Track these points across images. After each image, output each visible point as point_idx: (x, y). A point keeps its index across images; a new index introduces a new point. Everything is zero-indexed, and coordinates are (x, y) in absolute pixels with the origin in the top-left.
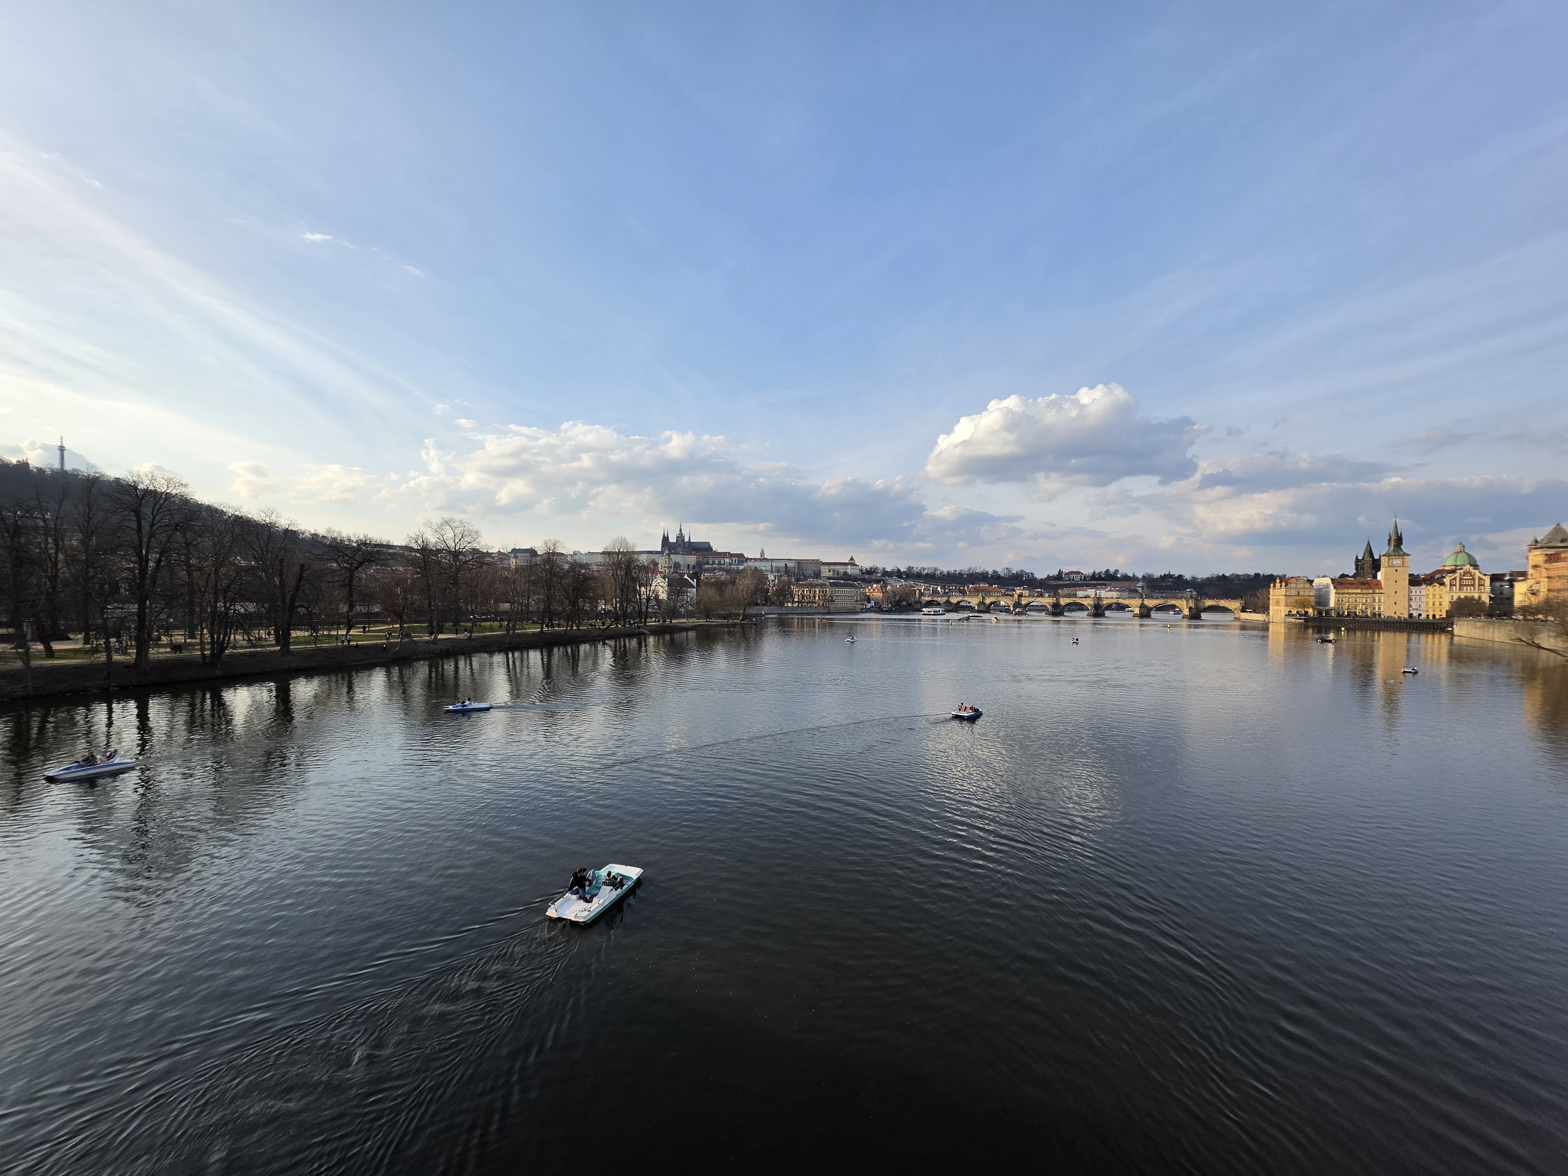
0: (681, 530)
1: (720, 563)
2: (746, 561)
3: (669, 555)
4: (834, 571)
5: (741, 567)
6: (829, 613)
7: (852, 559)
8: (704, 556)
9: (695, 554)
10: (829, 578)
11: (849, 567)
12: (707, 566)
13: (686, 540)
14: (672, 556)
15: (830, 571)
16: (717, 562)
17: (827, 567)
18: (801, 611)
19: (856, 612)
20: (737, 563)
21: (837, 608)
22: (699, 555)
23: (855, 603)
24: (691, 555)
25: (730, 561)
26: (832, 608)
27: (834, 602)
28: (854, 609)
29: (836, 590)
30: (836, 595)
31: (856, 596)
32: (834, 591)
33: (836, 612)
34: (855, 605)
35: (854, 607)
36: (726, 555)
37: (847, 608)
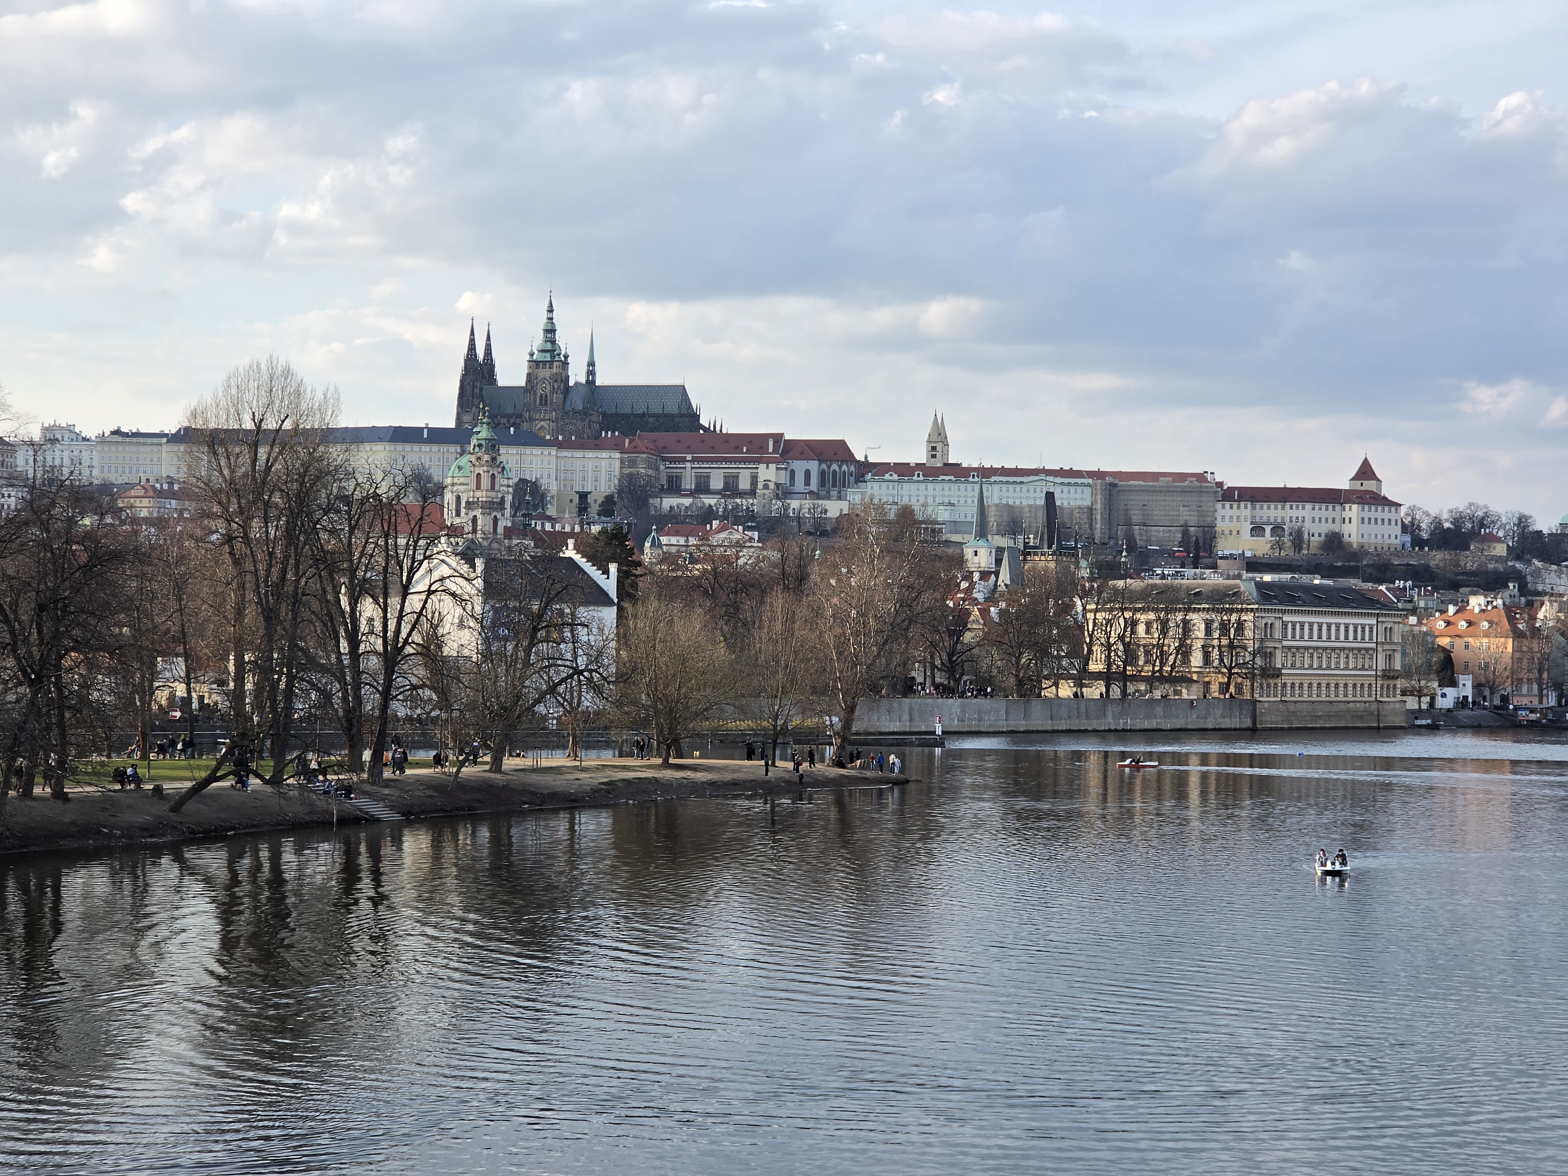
0: (550, 331)
1: (731, 489)
2: (860, 479)
3: (492, 446)
4: (1277, 529)
5: (834, 508)
6: (1253, 733)
7: (1365, 472)
8: (660, 453)
9: (616, 446)
10: (1254, 565)
11: (1353, 511)
12: (669, 502)
13: (577, 374)
14: (509, 455)
15: (1257, 530)
16: (717, 483)
17: (1245, 511)
18: (1121, 721)
19: (1385, 728)
20: (814, 486)
21: (1292, 708)
22: (635, 449)
23: (1382, 685)
24: (597, 447)
25: (784, 478)
26: (1266, 705)
27: (1278, 677)
28: (1376, 713)
29: (1285, 618)
30: (1285, 643)
31: (1384, 650)
32: (1278, 624)
33: (1286, 726)
34: (1382, 696)
35: (1374, 706)
36: (763, 448)
37: (1342, 706)
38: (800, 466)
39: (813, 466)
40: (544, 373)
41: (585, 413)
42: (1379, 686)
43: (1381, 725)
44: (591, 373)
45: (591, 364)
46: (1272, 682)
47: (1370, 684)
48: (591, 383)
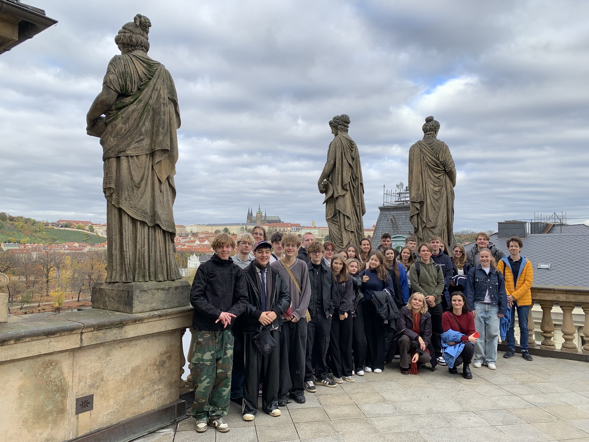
2: (301, 229)
9: (268, 225)
20: (295, 230)
22: (270, 226)
24: (265, 225)
25: (291, 229)
36: (288, 225)
38: (293, 228)
39: (295, 227)
40: (259, 215)
41: (264, 220)
44: (265, 214)
45: (266, 213)
48: (265, 216)
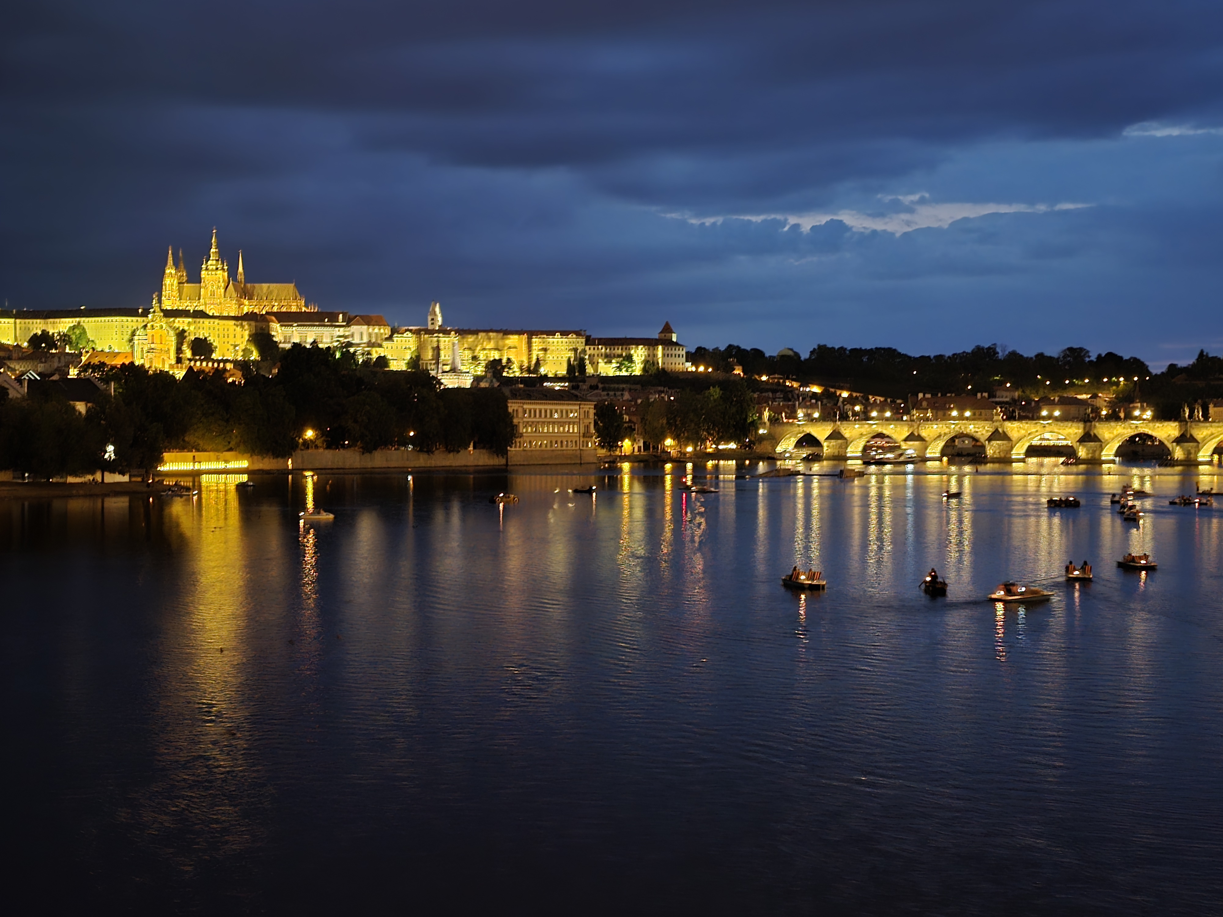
2: (390, 336)
5: (375, 352)
15: (608, 361)
18: (429, 462)
19: (584, 464)
20: (365, 340)
21: (529, 454)
23: (583, 442)
26: (514, 452)
27: (521, 437)
28: (579, 456)
29: (525, 406)
30: (525, 420)
31: (583, 423)
32: (520, 410)
33: (525, 463)
34: (583, 446)
35: (579, 452)
36: (337, 320)
37: (559, 452)
41: (237, 300)
42: (581, 441)
43: (582, 462)
46: (518, 440)
47: (576, 442)
